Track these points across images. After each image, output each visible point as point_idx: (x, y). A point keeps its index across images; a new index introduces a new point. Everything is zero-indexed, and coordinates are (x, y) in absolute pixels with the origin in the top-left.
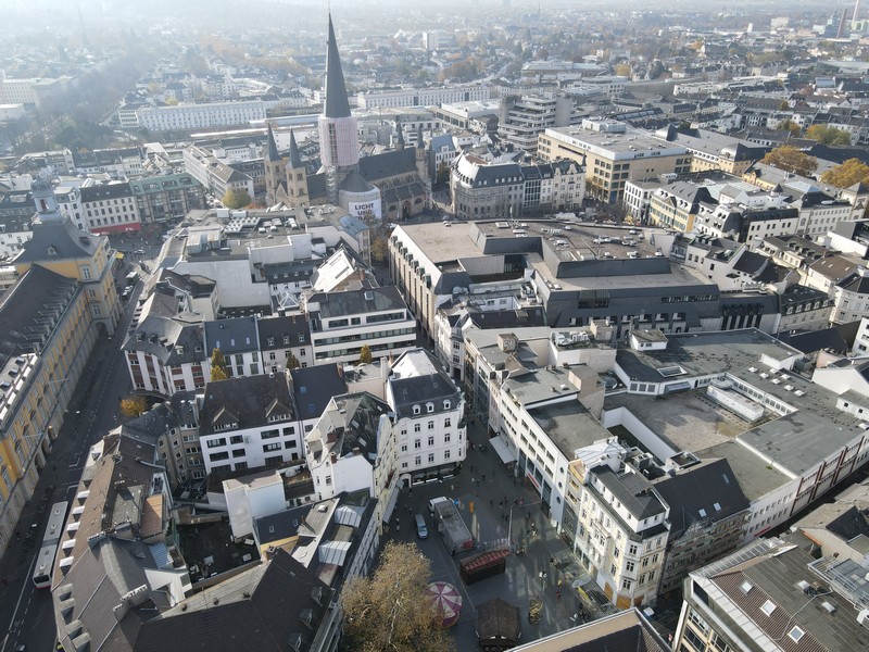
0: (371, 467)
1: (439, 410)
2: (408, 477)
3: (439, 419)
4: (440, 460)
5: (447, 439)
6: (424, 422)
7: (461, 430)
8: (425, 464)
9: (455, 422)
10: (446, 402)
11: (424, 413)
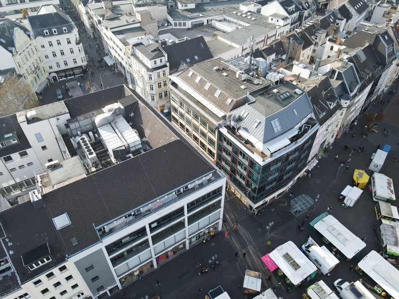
0: (10, 54)
1: (61, 33)
2: (55, 75)
3: (63, 38)
4: (71, 65)
5: (72, 52)
6: (54, 39)
7: (78, 46)
8: (63, 67)
9: (73, 41)
10: (64, 28)
11: (51, 34)
